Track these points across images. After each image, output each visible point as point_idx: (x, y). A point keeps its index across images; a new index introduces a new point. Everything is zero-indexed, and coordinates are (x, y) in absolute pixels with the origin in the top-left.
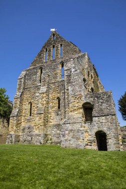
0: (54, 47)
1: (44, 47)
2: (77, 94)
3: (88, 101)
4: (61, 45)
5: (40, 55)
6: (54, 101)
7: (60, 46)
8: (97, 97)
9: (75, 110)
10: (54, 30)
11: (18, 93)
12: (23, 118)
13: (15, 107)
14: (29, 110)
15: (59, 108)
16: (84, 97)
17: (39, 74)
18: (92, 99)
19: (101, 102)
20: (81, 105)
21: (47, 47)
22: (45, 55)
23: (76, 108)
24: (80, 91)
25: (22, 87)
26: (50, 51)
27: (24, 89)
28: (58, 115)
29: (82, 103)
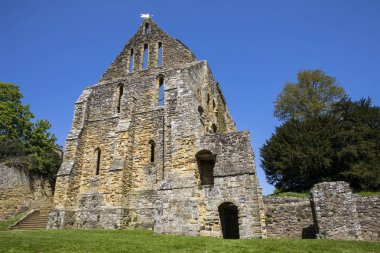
0: (146, 47)
1: (127, 47)
2: (186, 134)
3: (206, 148)
4: (160, 44)
5: (119, 60)
6: (143, 146)
7: (157, 46)
8: (223, 142)
9: (182, 164)
10: (147, 16)
11: (73, 131)
12: (83, 178)
13: (68, 158)
15: (152, 160)
16: (198, 141)
17: (116, 95)
18: (214, 144)
19: (230, 151)
20: (193, 154)
21: (133, 46)
22: (129, 61)
23: (183, 160)
24: (192, 129)
25: (83, 120)
26: (138, 54)
27: (87, 122)
28: (150, 172)
29: (196, 151)
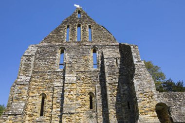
0: (79, 26)
1: (65, 23)
3: (162, 101)
4: (90, 27)
5: (58, 31)
7: (88, 27)
8: (173, 98)
10: (78, 6)
14: (40, 107)
15: (91, 107)
16: (156, 96)
18: (167, 100)
19: (179, 105)
20: (153, 105)
22: (66, 33)
23: (147, 109)
24: (150, 87)
26: (73, 29)
29: (155, 103)
